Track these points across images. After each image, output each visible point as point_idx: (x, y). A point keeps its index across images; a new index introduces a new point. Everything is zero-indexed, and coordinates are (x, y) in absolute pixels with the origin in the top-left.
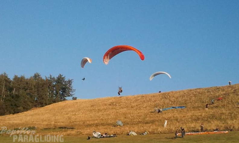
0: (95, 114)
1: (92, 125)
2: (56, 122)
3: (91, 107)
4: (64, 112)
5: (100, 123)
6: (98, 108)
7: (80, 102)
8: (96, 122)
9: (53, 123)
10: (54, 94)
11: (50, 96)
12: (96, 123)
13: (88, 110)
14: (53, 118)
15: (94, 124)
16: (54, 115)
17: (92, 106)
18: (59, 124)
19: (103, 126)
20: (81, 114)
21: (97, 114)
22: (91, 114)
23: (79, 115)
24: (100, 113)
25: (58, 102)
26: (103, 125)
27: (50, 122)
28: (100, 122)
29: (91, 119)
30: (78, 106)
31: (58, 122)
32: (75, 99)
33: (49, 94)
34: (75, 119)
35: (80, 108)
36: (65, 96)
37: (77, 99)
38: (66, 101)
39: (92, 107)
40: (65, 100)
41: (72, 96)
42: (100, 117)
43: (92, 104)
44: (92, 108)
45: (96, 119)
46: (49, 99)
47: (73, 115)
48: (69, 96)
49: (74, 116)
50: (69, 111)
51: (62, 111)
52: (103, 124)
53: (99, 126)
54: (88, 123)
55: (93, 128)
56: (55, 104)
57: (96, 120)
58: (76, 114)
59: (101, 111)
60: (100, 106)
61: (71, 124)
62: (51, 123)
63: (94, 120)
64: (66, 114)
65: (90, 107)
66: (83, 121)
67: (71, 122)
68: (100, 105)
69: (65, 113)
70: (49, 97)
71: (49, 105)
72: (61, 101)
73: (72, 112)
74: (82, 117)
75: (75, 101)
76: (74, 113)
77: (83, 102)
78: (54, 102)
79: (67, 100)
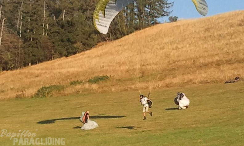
0: (213, 43)
1: (210, 65)
2: (143, 65)
3: (205, 32)
4: (156, 46)
5: (224, 60)
6: (219, 33)
7: (183, 26)
8: (217, 58)
9: (138, 66)
10: (135, 14)
11: (129, 19)
12: (217, 61)
13: (200, 38)
14: (137, 58)
15: (212, 62)
16: (140, 52)
17: (207, 30)
18: (149, 67)
19: (229, 66)
20: (188, 46)
21: (216, 44)
22: (206, 46)
23: (184, 49)
24: (222, 41)
25: (144, 27)
26: (230, 64)
27: (133, 66)
28: (224, 57)
29: (206, 54)
30: (180, 33)
31: (147, 65)
32: (173, 19)
33: (127, 14)
34: (178, 56)
35: (185, 36)
36: (156, 17)
37: (177, 20)
38: (157, 25)
39: (207, 32)
40: (155, 23)
41: (168, 15)
42: (223, 49)
43: (206, 27)
44: (207, 34)
45: (216, 53)
46: (127, 25)
47: (173, 49)
48: (163, 15)
49: (175, 51)
50: (166, 43)
51: (153, 43)
52: (229, 62)
53: (222, 66)
54: (202, 60)
55: (212, 69)
56: (138, 32)
57: (216, 55)
58: (179, 46)
59: (224, 37)
60: (221, 29)
61: (170, 66)
62: (135, 67)
63: (213, 56)
64: (160, 49)
65: (203, 32)
66: (191, 59)
67: (171, 62)
68: (221, 26)
69: (159, 47)
70: (127, 20)
71: (127, 34)
72: (149, 26)
73: (171, 44)
74: (189, 51)
75: (174, 24)
76: (174, 46)
77: (189, 25)
78: (137, 29)
79: (160, 23)
